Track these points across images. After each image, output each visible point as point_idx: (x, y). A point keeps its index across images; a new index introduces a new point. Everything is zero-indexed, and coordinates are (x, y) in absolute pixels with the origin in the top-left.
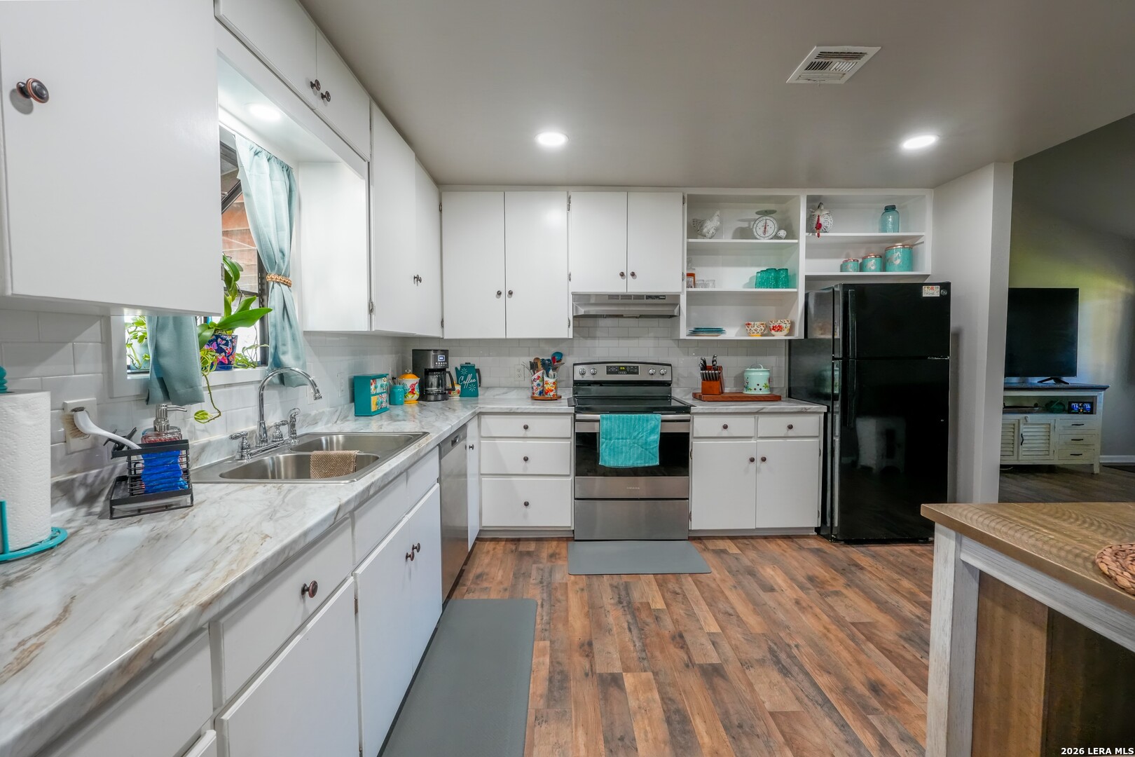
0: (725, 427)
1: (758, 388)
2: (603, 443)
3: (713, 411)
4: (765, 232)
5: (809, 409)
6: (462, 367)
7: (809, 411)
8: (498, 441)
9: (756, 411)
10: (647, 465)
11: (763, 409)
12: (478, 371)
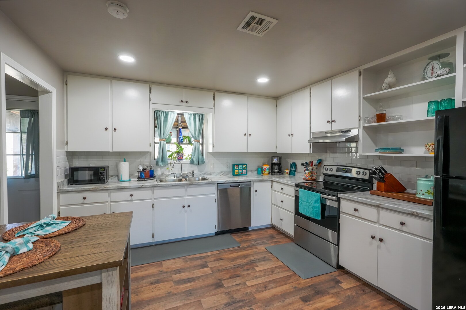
0: (356, 210)
1: (421, 193)
2: (300, 202)
3: (350, 199)
4: (432, 73)
5: (421, 214)
6: (292, 163)
7: (420, 215)
8: (277, 193)
9: (376, 205)
10: (315, 218)
11: (381, 205)
12: (296, 165)
